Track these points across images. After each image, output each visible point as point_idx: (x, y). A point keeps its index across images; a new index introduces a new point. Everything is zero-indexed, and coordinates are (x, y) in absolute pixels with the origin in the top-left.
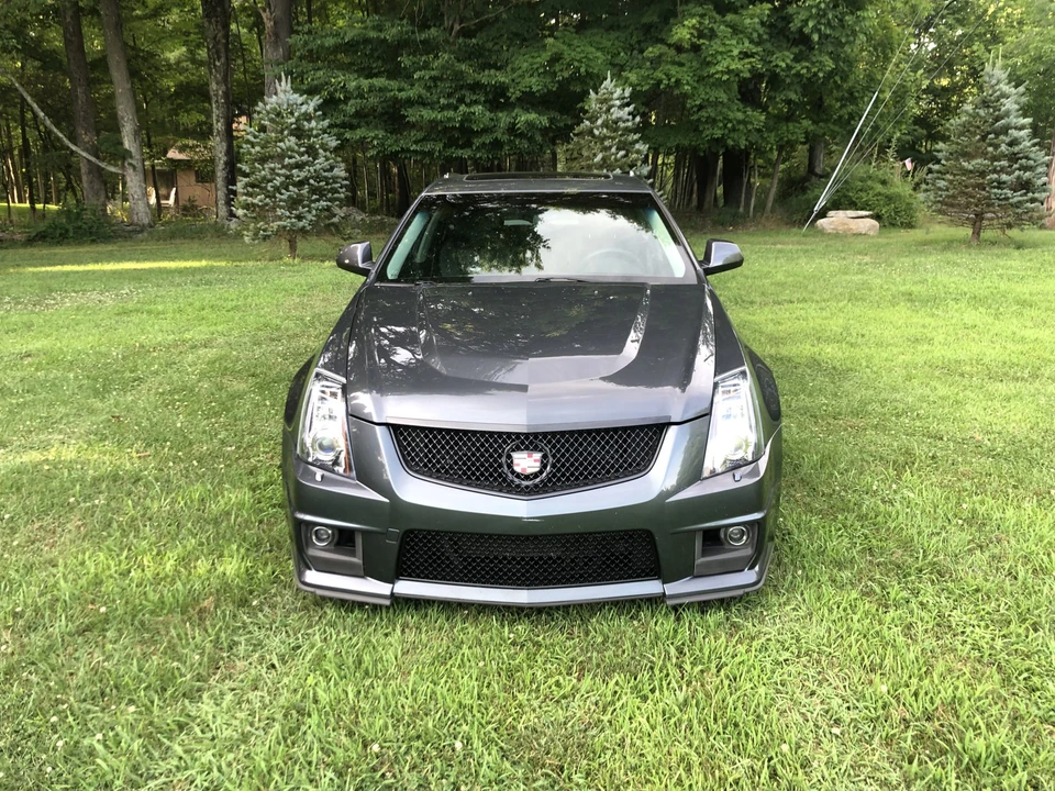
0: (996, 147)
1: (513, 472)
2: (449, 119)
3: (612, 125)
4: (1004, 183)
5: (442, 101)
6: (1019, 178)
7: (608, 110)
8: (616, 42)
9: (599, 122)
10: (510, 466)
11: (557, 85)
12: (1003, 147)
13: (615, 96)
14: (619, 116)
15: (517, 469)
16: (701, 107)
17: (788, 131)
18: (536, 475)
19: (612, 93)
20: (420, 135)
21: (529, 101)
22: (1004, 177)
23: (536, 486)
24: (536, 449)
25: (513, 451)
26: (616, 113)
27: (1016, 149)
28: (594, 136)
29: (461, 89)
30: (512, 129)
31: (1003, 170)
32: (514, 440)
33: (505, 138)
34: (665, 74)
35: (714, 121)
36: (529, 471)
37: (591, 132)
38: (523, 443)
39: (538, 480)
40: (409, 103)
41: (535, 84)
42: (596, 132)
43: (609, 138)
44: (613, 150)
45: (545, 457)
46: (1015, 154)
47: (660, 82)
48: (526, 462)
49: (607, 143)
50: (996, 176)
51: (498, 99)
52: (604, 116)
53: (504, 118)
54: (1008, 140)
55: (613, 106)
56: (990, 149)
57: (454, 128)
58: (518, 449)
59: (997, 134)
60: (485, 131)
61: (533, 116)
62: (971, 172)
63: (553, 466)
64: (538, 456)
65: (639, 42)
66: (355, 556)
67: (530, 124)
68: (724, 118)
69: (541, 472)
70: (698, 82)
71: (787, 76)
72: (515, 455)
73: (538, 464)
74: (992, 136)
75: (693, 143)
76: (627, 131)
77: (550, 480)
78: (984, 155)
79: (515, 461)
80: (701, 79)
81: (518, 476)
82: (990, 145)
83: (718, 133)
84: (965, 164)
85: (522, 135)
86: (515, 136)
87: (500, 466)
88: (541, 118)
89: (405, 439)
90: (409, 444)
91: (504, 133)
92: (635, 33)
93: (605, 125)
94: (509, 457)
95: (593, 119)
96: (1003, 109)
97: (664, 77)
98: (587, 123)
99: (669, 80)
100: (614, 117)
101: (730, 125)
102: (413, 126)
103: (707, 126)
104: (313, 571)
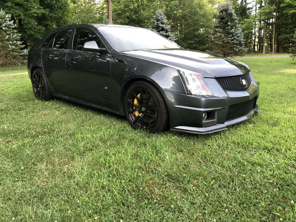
1: (243, 85)
3: (8, 26)
16: (26, 24)
18: (246, 85)
25: (242, 80)
34: (14, 12)
35: (30, 29)
38: (243, 77)
42: (4, 28)
43: (8, 31)
44: (11, 35)
48: (244, 82)
49: (8, 32)
52: (5, 23)
55: (7, 20)
66: (215, 119)
70: (24, 15)
80: (25, 15)
93: (5, 26)
94: (242, 81)
100: (8, 24)
103: (28, 30)
104: (204, 128)
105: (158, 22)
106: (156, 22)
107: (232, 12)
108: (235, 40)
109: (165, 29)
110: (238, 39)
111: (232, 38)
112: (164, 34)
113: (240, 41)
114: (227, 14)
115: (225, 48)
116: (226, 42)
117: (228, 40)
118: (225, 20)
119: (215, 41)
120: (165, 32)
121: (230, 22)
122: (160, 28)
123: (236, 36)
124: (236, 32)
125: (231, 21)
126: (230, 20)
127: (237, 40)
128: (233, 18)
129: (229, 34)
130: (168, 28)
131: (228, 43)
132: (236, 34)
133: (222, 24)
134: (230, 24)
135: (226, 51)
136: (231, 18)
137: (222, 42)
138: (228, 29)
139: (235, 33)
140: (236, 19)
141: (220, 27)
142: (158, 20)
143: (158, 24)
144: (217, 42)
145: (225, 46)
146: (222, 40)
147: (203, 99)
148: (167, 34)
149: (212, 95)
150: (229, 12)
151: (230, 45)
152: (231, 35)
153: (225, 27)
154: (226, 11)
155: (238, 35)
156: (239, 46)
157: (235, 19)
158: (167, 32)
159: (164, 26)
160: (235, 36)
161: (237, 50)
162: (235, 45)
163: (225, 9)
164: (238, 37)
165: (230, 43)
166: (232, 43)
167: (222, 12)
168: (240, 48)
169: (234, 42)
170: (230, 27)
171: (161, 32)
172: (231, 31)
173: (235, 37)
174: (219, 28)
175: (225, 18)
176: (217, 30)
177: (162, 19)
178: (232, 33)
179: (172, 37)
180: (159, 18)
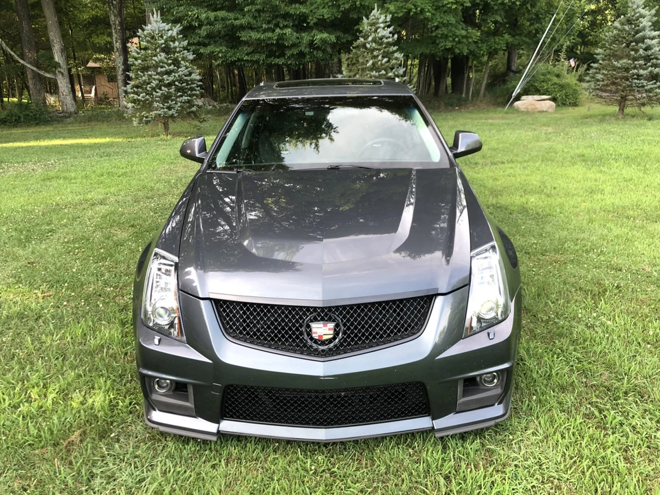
0: (636, 51)
1: (312, 339)
2: (269, 38)
3: (378, 41)
4: (642, 76)
5: (264, 26)
6: (651, 72)
7: (376, 31)
9: (370, 39)
10: (309, 334)
11: (341, 14)
12: (641, 51)
13: (381, 20)
14: (383, 34)
15: (315, 336)
16: (437, 28)
17: (495, 42)
18: (330, 341)
19: (378, 19)
20: (250, 49)
21: (322, 25)
22: (642, 72)
23: (330, 349)
24: (330, 320)
25: (312, 321)
26: (381, 33)
27: (649, 53)
28: (366, 48)
29: (277, 17)
30: (311, 44)
31: (641, 67)
32: (312, 313)
33: (307, 50)
34: (413, 5)
35: (447, 36)
36: (325, 338)
37: (364, 46)
38: (319, 315)
39: (332, 345)
40: (242, 27)
41: (326, 13)
42: (368, 46)
43: (377, 49)
44: (380, 58)
45: (337, 326)
46: (648, 56)
47: (410, 10)
48: (322, 330)
49: (375, 53)
50: (636, 71)
51: (301, 24)
52: (373, 35)
53: (306, 37)
54: (644, 46)
55: (379, 27)
56: (633, 53)
57: (272, 44)
58: (315, 320)
59: (637, 42)
60: (294, 45)
61: (325, 35)
62: (619, 68)
63: (344, 333)
64: (331, 325)
66: (188, 401)
67: (323, 41)
68: (453, 35)
69: (334, 338)
70: (436, 10)
71: (495, 5)
72: (313, 325)
73: (332, 332)
74: (634, 44)
75: (432, 52)
76: (389, 44)
77: (341, 345)
78: (628, 56)
79: (314, 330)
80: (437, 8)
81: (316, 341)
82: (632, 50)
83: (449, 45)
84: (615, 63)
85: (318, 48)
86: (314, 49)
87: (301, 334)
88: (331, 36)
89: (224, 311)
90: (228, 315)
91: (306, 47)
93: (374, 41)
94: (308, 326)
95: (366, 37)
96: (641, 25)
97: (413, 7)
98: (362, 39)
99: (416, 9)
100: (380, 35)
101: (457, 39)
102: (246, 43)
103: (441, 40)
104: (157, 411)
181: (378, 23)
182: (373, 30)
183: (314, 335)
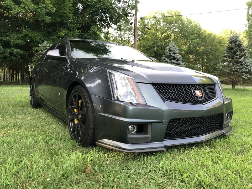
1: (196, 96)
8: (41, 34)
11: (26, 43)
19: (46, 45)
21: (17, 46)
24: (200, 89)
25: (195, 90)
30: (11, 53)
33: (9, 56)
36: (200, 96)
37: (41, 54)
39: (202, 99)
41: (19, 42)
48: (199, 93)
53: (9, 50)
61: (18, 50)
63: (204, 94)
64: (200, 91)
65: (47, 36)
66: (148, 134)
67: (17, 52)
69: (202, 96)
72: (196, 91)
73: (201, 94)
77: (204, 99)
79: (196, 93)
81: (198, 98)
85: (14, 56)
86: (12, 56)
87: (192, 95)
88: (21, 51)
91: (8, 55)
92: (46, 33)
98: (40, 52)
104: (130, 144)
105: (170, 52)
106: (169, 52)
107: (241, 43)
108: (244, 69)
109: (176, 58)
110: (247, 67)
111: (241, 67)
112: (175, 62)
113: (249, 69)
114: (235, 44)
115: (233, 76)
116: (234, 70)
117: (237, 68)
118: (234, 50)
119: (223, 69)
120: (176, 60)
121: (238, 52)
122: (172, 57)
123: (246, 65)
124: (246, 61)
125: (241, 51)
126: (238, 50)
127: (246, 69)
128: (242, 49)
129: (237, 62)
130: (179, 57)
131: (237, 71)
132: (246, 63)
133: (230, 54)
134: (239, 54)
135: (234, 79)
136: (239, 49)
137: (231, 70)
138: (236, 58)
139: (244, 62)
140: (246, 50)
141: (228, 56)
142: (170, 51)
143: (171, 54)
144: (225, 70)
145: (234, 74)
146: (230, 68)
147: (131, 108)
148: (178, 62)
149: (145, 103)
150: (238, 43)
151: (238, 73)
152: (240, 64)
153: (234, 57)
154: (235, 42)
155: (247, 64)
156: (248, 75)
157: (244, 49)
158: (178, 60)
159: (175, 55)
160: (244, 64)
161: (246, 78)
162: (243, 74)
163: (234, 40)
164: (247, 66)
165: (238, 71)
166: (241, 71)
167: (231, 43)
168: (249, 76)
169: (243, 70)
170: (238, 56)
171: (172, 61)
172: (240, 61)
173: (244, 66)
174: (227, 58)
175: (234, 48)
176: (225, 58)
177: (174, 49)
178: (241, 62)
179: (183, 65)
180: (171, 49)
181: (46, 47)
182: (45, 49)
183: (197, 95)
